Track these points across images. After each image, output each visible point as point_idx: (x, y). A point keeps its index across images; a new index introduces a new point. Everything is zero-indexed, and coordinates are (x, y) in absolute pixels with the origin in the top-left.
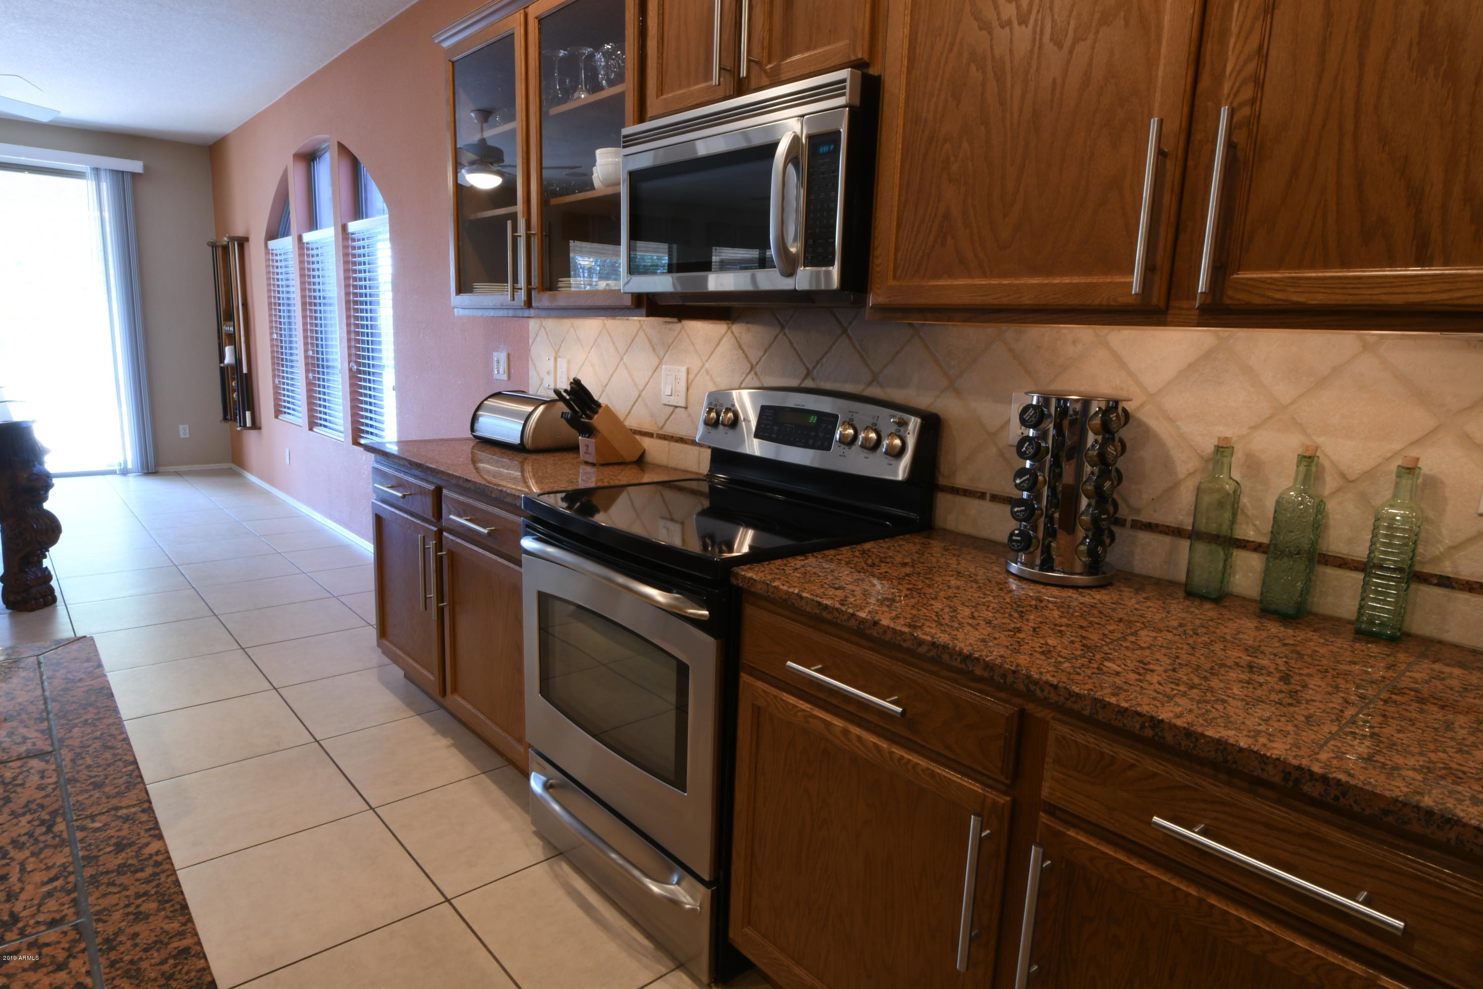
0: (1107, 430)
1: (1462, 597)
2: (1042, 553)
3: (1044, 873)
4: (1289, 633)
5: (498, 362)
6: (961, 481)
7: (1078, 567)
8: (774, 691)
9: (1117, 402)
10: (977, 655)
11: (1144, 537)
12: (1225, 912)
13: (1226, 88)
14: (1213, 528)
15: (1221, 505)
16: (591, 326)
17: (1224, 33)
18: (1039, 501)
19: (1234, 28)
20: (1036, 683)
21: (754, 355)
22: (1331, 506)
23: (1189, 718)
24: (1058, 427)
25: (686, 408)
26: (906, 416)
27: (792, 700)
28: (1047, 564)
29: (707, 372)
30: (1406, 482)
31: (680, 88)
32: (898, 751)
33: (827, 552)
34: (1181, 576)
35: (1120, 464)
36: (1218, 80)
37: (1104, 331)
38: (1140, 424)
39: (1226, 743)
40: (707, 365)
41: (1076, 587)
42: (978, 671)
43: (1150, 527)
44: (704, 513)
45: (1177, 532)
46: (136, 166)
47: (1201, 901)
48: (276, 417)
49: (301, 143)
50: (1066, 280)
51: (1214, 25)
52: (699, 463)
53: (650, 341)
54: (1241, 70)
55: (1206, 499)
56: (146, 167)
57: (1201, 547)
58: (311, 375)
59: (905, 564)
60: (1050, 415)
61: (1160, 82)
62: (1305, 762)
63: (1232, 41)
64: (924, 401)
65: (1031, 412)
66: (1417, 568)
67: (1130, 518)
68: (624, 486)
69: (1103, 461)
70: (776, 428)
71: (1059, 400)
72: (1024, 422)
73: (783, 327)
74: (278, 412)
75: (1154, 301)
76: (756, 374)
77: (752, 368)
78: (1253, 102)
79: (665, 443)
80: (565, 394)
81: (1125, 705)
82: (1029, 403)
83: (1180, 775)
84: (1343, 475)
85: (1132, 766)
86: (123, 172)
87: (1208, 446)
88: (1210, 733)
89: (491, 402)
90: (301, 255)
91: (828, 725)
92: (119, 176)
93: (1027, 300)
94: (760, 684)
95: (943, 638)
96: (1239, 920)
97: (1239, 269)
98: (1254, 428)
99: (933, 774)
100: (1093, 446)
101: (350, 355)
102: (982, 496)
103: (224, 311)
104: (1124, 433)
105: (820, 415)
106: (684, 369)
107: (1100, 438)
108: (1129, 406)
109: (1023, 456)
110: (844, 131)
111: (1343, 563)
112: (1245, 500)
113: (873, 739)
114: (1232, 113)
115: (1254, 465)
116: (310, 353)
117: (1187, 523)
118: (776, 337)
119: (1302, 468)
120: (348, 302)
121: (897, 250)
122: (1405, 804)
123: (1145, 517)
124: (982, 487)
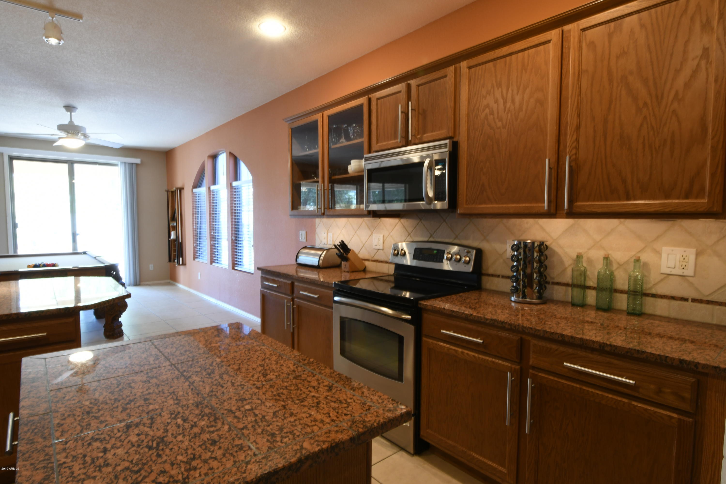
0: (540, 251)
1: (659, 300)
2: (522, 294)
3: (533, 388)
4: (605, 314)
5: (302, 235)
6: (491, 271)
7: (535, 297)
8: (435, 342)
9: (543, 243)
10: (506, 321)
11: (556, 287)
12: (588, 391)
13: (568, 150)
14: (579, 283)
15: (581, 275)
16: (342, 221)
17: (566, 134)
18: (520, 276)
19: (568, 133)
20: (525, 328)
21: (410, 230)
22: (616, 273)
23: (572, 333)
24: (524, 251)
25: (383, 250)
26: (470, 250)
27: (443, 344)
28: (524, 297)
29: (391, 236)
30: (637, 264)
31: (385, 141)
32: (481, 356)
33: (448, 297)
34: (570, 300)
35: (546, 263)
36: (565, 147)
37: (537, 220)
38: (552, 249)
39: (583, 339)
40: (391, 234)
41: (535, 304)
42: (507, 326)
43: (558, 284)
44: (392, 288)
45: (567, 285)
46: (137, 161)
47: (581, 388)
48: (194, 259)
49: (212, 152)
50: (524, 205)
51: (563, 131)
52: (389, 270)
53: (367, 226)
54: (571, 146)
55: (575, 273)
56: (141, 161)
57: (576, 290)
58: (212, 242)
59: (475, 299)
60: (521, 247)
61: (548, 147)
62: (605, 342)
63: (568, 137)
64: (476, 244)
65: (515, 247)
66: (644, 292)
67: (551, 281)
68: (359, 279)
69: (540, 262)
70: (421, 256)
71: (524, 242)
72: (513, 250)
73: (421, 220)
74: (195, 258)
75: (552, 211)
76: (411, 237)
77: (409, 234)
78: (576, 154)
79: (375, 263)
80: (338, 247)
81: (552, 331)
82: (513, 244)
83: (571, 351)
84: (618, 263)
85: (557, 350)
86: (132, 164)
87: (574, 256)
88: (578, 336)
89: (302, 251)
90: (210, 195)
91: (456, 351)
92: (131, 164)
93: (512, 211)
94: (430, 341)
95: (494, 318)
96: (592, 392)
97: (576, 202)
98: (589, 249)
99: (494, 362)
100: (536, 257)
101: (232, 234)
102: (499, 276)
103: (171, 217)
104: (546, 252)
105: (438, 250)
106: (382, 236)
107: (538, 254)
108: (548, 244)
109: (513, 261)
110: (447, 160)
111: (622, 292)
112: (588, 273)
113: (472, 353)
114: (570, 158)
115: (590, 261)
116: (212, 233)
117: (570, 282)
118: (418, 223)
119: (605, 261)
120: (232, 213)
121: (466, 195)
122: (632, 349)
123: (556, 280)
124: (498, 273)
